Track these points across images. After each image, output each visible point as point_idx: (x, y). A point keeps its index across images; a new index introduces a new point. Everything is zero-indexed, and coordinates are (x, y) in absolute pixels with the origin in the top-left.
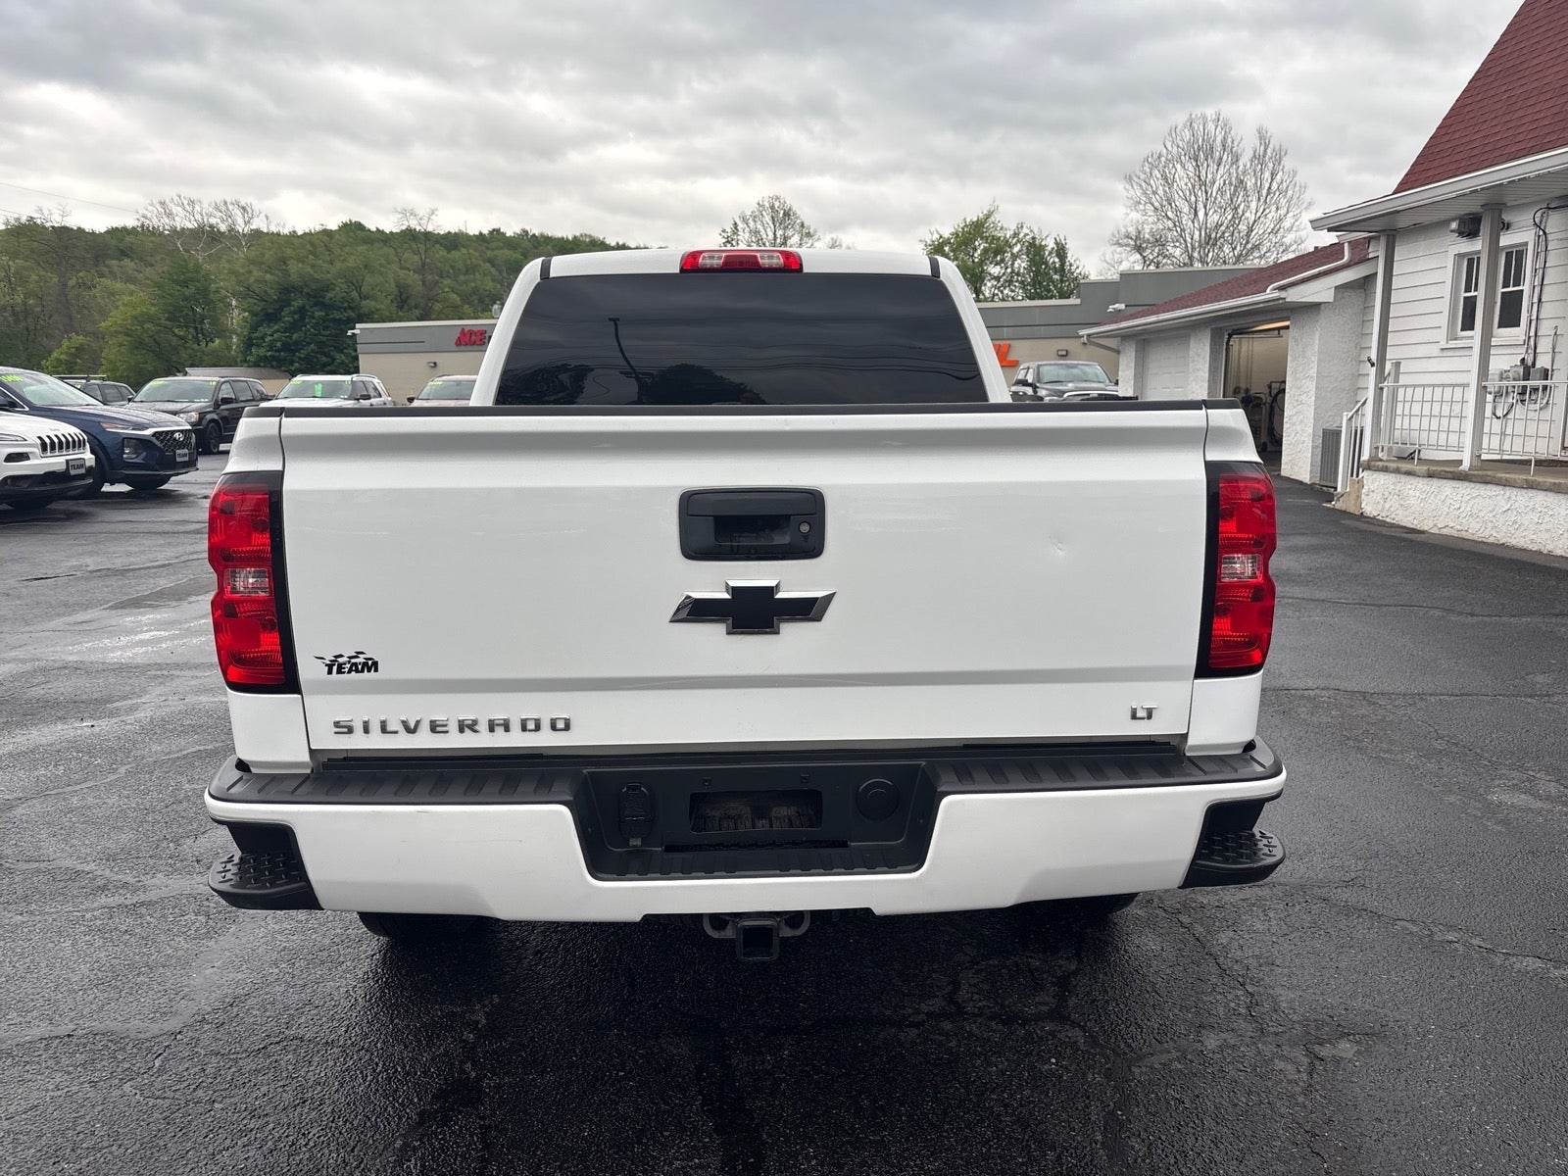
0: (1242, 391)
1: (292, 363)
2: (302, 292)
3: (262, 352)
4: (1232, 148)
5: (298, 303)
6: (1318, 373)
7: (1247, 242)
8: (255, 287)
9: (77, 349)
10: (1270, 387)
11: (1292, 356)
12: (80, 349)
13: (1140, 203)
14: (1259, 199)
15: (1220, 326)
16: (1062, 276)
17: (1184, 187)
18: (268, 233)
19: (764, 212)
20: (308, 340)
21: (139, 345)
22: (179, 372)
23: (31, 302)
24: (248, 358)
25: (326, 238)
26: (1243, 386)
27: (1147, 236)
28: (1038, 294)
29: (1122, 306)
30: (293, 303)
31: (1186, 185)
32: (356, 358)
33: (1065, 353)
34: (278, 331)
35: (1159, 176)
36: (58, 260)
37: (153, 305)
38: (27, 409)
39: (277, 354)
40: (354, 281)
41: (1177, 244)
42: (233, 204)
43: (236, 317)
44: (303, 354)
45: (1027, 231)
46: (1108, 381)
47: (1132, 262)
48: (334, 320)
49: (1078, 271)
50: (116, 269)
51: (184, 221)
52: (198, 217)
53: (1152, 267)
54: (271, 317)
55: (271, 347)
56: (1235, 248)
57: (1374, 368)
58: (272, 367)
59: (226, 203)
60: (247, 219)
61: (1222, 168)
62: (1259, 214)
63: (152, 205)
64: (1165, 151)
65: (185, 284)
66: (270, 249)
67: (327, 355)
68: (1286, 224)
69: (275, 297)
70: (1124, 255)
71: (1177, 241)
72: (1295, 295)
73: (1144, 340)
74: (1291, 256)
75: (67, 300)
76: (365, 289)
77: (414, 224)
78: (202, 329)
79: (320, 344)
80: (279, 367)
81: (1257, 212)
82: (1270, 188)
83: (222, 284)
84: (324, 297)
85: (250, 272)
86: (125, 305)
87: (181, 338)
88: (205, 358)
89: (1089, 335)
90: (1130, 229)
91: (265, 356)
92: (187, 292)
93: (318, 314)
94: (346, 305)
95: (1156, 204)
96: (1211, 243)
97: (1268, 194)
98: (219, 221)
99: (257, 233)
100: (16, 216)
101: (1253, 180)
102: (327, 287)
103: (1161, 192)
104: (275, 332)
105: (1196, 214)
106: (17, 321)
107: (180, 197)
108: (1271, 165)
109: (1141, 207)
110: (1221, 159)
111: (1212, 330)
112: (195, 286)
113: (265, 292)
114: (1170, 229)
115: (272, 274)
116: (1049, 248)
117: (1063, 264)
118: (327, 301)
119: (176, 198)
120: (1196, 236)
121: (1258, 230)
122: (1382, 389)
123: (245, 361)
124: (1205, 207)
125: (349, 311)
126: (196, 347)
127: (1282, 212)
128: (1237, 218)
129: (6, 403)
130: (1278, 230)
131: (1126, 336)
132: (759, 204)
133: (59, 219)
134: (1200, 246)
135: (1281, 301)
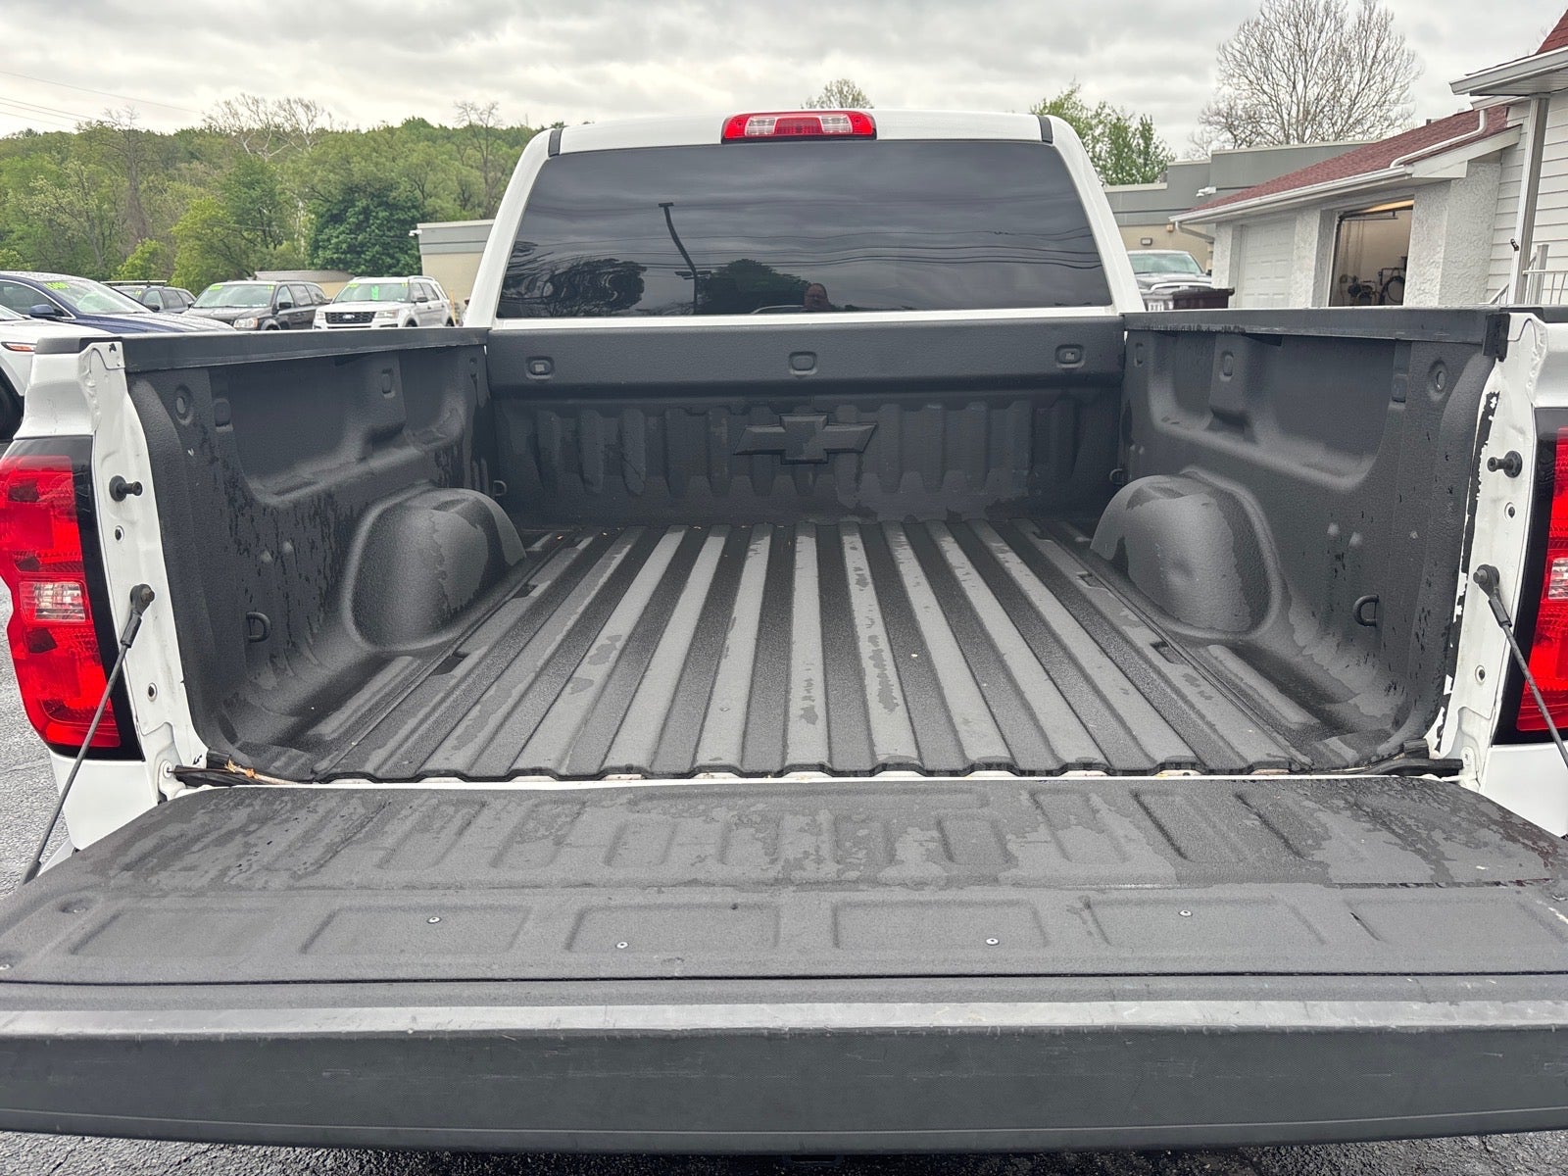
0: (1349, 280)
1: (358, 265)
2: (364, 192)
3: (328, 254)
4: (1335, 13)
5: (361, 204)
6: (1444, 258)
7: (1349, 117)
8: (319, 187)
9: (151, 253)
10: (1381, 274)
11: (1415, 240)
12: (153, 253)
13: (1234, 76)
14: (1363, 69)
15: (1331, 207)
16: (1146, 159)
17: (1282, 57)
18: (332, 132)
19: (832, 98)
20: (373, 241)
21: (210, 249)
22: (250, 276)
23: (105, 206)
24: (315, 261)
25: (388, 136)
26: (1350, 274)
27: (1240, 112)
28: (1120, 179)
29: (1211, 190)
30: (357, 203)
31: (1284, 55)
32: (419, 258)
33: (1149, 242)
34: (343, 232)
35: (1256, 45)
36: (128, 164)
37: (223, 208)
38: (74, 317)
39: (343, 256)
40: (417, 179)
41: (1273, 121)
42: (295, 102)
43: (302, 220)
44: (368, 256)
45: (1110, 112)
46: (1199, 272)
47: (1223, 142)
48: (399, 221)
49: (1164, 154)
50: (185, 172)
51: (249, 121)
52: (263, 117)
53: (1244, 146)
54: (336, 219)
55: (337, 250)
56: (1336, 122)
57: (1518, 252)
58: (339, 270)
59: (289, 101)
60: (310, 118)
61: (1324, 34)
62: (1362, 86)
63: (217, 105)
64: (1262, 18)
65: (251, 186)
66: (333, 148)
67: (392, 257)
68: (1392, 96)
69: (341, 198)
70: (1213, 135)
71: (1273, 117)
72: (1423, 171)
73: (1242, 226)
74: (1398, 132)
75: (139, 204)
76: (428, 187)
77: (475, 119)
78: (269, 231)
79: (386, 246)
80: (345, 270)
81: (1361, 83)
82: (1375, 56)
83: (287, 184)
84: (388, 197)
85: (315, 172)
86: (194, 208)
87: (250, 241)
88: (274, 261)
89: (1181, 222)
90: (1221, 106)
91: (332, 258)
92: (254, 194)
93: (382, 214)
94: (409, 204)
95: (1252, 77)
96: (1309, 118)
97: (1373, 63)
98: (283, 120)
99: (322, 132)
100: (88, 120)
101: (1357, 49)
102: (392, 186)
103: (1257, 63)
104: (340, 234)
105: (1294, 87)
106: (92, 226)
107: (244, 96)
108: (1376, 31)
109: (1235, 80)
110: (1323, 25)
111: (1322, 211)
112: (261, 188)
113: (330, 192)
114: (1265, 105)
115: (336, 174)
116: (1132, 129)
117: (1147, 146)
118: (391, 200)
119: (240, 98)
120: (1294, 113)
121: (1363, 102)
122: (1526, 276)
123: (313, 264)
124: (1305, 79)
125: (413, 210)
126: (264, 250)
127: (1389, 83)
128: (1339, 89)
129: (53, 311)
130: (1384, 102)
131: (1222, 223)
132: (827, 89)
133: (128, 122)
134: (1298, 121)
135: (1406, 178)
